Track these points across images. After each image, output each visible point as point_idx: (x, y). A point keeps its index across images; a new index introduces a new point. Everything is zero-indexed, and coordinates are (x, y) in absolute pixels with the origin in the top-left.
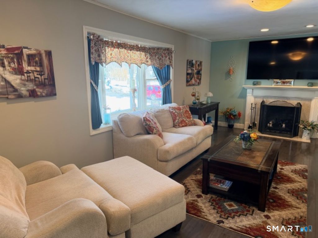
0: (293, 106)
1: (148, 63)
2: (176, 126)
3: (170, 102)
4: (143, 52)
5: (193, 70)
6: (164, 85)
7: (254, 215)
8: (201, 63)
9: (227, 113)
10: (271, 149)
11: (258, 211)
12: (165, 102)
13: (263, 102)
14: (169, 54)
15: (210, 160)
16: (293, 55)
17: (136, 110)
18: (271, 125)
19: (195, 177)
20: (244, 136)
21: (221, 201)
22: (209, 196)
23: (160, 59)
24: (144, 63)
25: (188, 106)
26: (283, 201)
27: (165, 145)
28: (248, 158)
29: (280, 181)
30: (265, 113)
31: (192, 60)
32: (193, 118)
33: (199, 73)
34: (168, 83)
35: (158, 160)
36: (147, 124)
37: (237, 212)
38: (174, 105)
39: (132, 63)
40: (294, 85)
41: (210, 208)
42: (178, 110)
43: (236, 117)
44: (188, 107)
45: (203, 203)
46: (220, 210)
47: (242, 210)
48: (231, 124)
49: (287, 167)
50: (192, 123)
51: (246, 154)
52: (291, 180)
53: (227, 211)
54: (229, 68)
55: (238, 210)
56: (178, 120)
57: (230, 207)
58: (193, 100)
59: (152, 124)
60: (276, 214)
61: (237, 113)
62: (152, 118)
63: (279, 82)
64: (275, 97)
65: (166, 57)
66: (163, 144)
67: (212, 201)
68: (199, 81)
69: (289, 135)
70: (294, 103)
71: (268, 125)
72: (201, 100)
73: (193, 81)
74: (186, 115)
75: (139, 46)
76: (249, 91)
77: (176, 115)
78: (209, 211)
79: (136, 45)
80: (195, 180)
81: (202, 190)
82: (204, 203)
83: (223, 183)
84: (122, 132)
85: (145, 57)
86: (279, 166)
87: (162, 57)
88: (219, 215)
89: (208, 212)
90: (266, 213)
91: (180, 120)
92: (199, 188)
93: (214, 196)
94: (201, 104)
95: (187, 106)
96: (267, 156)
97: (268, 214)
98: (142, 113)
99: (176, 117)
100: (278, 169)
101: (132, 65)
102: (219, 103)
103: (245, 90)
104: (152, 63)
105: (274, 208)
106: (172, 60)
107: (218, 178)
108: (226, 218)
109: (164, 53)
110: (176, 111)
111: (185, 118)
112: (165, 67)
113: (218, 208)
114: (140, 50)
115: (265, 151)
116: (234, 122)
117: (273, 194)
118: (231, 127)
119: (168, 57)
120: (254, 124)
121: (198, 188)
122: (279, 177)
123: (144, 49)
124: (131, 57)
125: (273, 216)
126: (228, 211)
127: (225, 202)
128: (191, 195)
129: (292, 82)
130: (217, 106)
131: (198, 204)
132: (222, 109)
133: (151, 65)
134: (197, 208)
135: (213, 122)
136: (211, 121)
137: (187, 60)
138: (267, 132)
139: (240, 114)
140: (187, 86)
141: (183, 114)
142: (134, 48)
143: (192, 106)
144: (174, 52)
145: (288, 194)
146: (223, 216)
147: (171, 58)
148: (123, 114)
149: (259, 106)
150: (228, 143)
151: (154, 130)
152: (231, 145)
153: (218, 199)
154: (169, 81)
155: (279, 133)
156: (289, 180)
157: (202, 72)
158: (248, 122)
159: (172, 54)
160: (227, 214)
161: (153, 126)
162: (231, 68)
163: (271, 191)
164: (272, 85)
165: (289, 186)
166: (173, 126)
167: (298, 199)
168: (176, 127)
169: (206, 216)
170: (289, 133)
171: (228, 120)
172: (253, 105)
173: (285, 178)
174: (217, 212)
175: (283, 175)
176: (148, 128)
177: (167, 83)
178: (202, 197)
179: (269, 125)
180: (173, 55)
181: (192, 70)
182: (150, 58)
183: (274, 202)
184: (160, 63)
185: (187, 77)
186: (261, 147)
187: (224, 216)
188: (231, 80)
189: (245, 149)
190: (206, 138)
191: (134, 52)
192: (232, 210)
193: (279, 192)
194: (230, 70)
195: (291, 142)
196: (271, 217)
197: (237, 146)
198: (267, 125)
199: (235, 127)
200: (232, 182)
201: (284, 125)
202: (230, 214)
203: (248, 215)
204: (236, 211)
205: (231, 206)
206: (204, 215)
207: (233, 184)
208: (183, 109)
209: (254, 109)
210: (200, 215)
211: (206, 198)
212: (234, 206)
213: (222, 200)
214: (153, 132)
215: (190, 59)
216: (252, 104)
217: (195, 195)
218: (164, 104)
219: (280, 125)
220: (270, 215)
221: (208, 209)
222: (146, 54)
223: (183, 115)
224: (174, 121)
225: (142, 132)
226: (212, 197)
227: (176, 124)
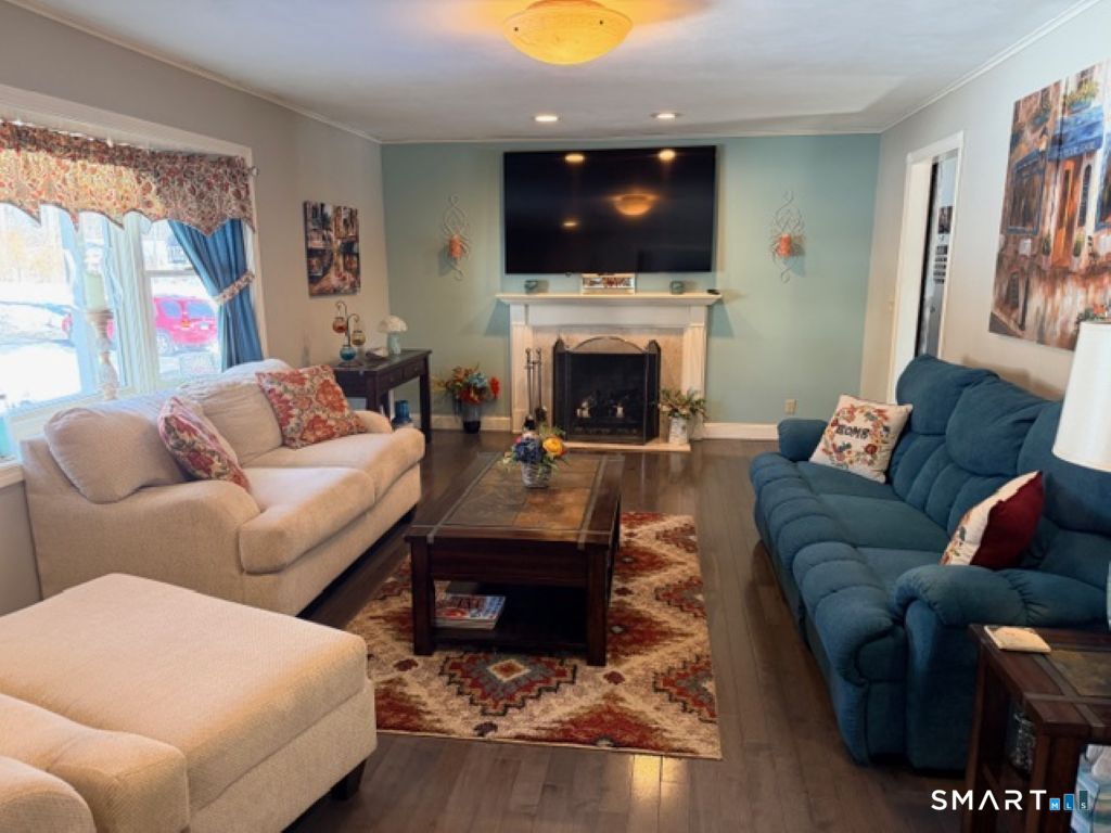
0: (639, 352)
1: (153, 210)
2: (293, 440)
3: (257, 356)
4: (125, 165)
5: (330, 239)
6: (227, 291)
7: (577, 681)
8: (353, 214)
9: (458, 384)
10: (600, 478)
11: (589, 668)
12: (234, 359)
13: (559, 343)
14: (234, 177)
15: (435, 538)
16: (627, 200)
17: (117, 395)
18: (586, 413)
19: (383, 609)
20: (526, 449)
21: (478, 662)
22: (437, 657)
23: (202, 196)
24: (134, 210)
25: (331, 365)
26: (648, 623)
27: (264, 515)
28: (545, 516)
29: (631, 569)
30: (567, 378)
31: (322, 205)
32: (352, 407)
33: (349, 249)
34: (241, 283)
35: (242, 570)
36: (184, 442)
37: (528, 688)
38: (271, 365)
39: (84, 210)
40: (636, 291)
41: (446, 694)
42: (293, 382)
43: (485, 396)
44: (330, 370)
45: (420, 684)
46: (478, 692)
47: (541, 675)
48: (471, 419)
49: (644, 528)
50: (350, 424)
51: (536, 505)
52: (658, 562)
53: (499, 689)
54: (447, 237)
55: (532, 679)
56: (299, 418)
57: (508, 676)
58: (341, 347)
59: (202, 441)
60: (635, 665)
61: (486, 382)
62: (195, 418)
63: (598, 280)
64: (590, 327)
65: (225, 188)
66: (258, 510)
67: (449, 671)
68: (352, 279)
69: (635, 438)
70: (640, 342)
71: (578, 411)
72: (367, 347)
73: (333, 279)
74: (326, 399)
75: (110, 144)
76: (516, 312)
77: (287, 402)
78: (446, 705)
79: (97, 141)
80: (384, 618)
81: (412, 645)
82: (425, 684)
83: (477, 606)
84: (73, 485)
85: (137, 186)
86: (623, 529)
87: (209, 186)
88: (480, 707)
89: (444, 708)
90: (609, 668)
91: (304, 417)
92: (404, 640)
93: (453, 654)
94: (372, 358)
95: (327, 367)
96: (594, 500)
97: (616, 669)
98: (149, 404)
99: (291, 408)
100: (623, 538)
101: (83, 216)
102: (430, 352)
103: (502, 308)
104: (169, 210)
105: (628, 651)
106: (250, 204)
107: (460, 595)
108: (501, 712)
109: (215, 176)
110: (285, 387)
111: (324, 412)
112: (224, 227)
113: (473, 686)
114: (112, 161)
115: (586, 488)
116: (480, 414)
117: (618, 611)
118: (472, 428)
119: (231, 189)
120: (540, 414)
121: (398, 639)
122: (627, 560)
123: (131, 158)
124: (77, 186)
125: (629, 672)
126: (503, 690)
127: (492, 664)
128: (379, 668)
129: (632, 282)
130: (422, 363)
131: (405, 690)
132: (439, 371)
133: (165, 217)
134: (403, 704)
135: (416, 417)
136: (407, 416)
137: (305, 204)
138: (577, 433)
139: (497, 383)
140: (312, 295)
141: (313, 397)
142: (88, 151)
143: (341, 365)
144: (255, 171)
145: (658, 604)
146: (491, 710)
147: (243, 193)
148: (72, 411)
149: (548, 358)
150: (478, 477)
151: (212, 462)
152: (490, 480)
153: (466, 657)
154: (243, 278)
155: (610, 434)
156: (655, 563)
157: (362, 247)
158: (521, 410)
159: (246, 179)
160: (502, 699)
161: (209, 448)
162: (456, 237)
163: (614, 603)
164: (578, 291)
165: (656, 579)
166: (279, 441)
167: (682, 610)
168: (294, 445)
169: (439, 721)
170: (635, 431)
171: (460, 409)
172: (531, 353)
173: (643, 558)
174: (472, 702)
175: (636, 551)
176: (188, 457)
177: (239, 283)
178: (416, 665)
179: (581, 414)
180: (251, 182)
181: (324, 238)
182: (159, 191)
183: (626, 630)
184: (203, 212)
185: (309, 263)
186: (576, 477)
187: (495, 707)
188: (459, 277)
189: (532, 489)
190: (403, 474)
191: (89, 165)
192: (516, 681)
193: (634, 603)
194: (452, 242)
195: (644, 456)
196: (625, 676)
197: (506, 483)
198: (575, 414)
199: (484, 427)
200: (504, 599)
201: (620, 410)
202: (511, 697)
203: (562, 686)
204: (527, 682)
205: (508, 670)
206: (434, 721)
207: (506, 602)
208: (311, 381)
209: (537, 367)
210: (420, 723)
211: (428, 667)
212: (519, 670)
213: (480, 659)
214: (208, 471)
215: (316, 200)
216: (528, 352)
217: (391, 666)
218: (230, 365)
219: (610, 412)
220: (620, 670)
221: (441, 699)
222: (140, 175)
223: (313, 400)
224: (282, 423)
225: (162, 475)
226: (448, 659)
227: (293, 435)
